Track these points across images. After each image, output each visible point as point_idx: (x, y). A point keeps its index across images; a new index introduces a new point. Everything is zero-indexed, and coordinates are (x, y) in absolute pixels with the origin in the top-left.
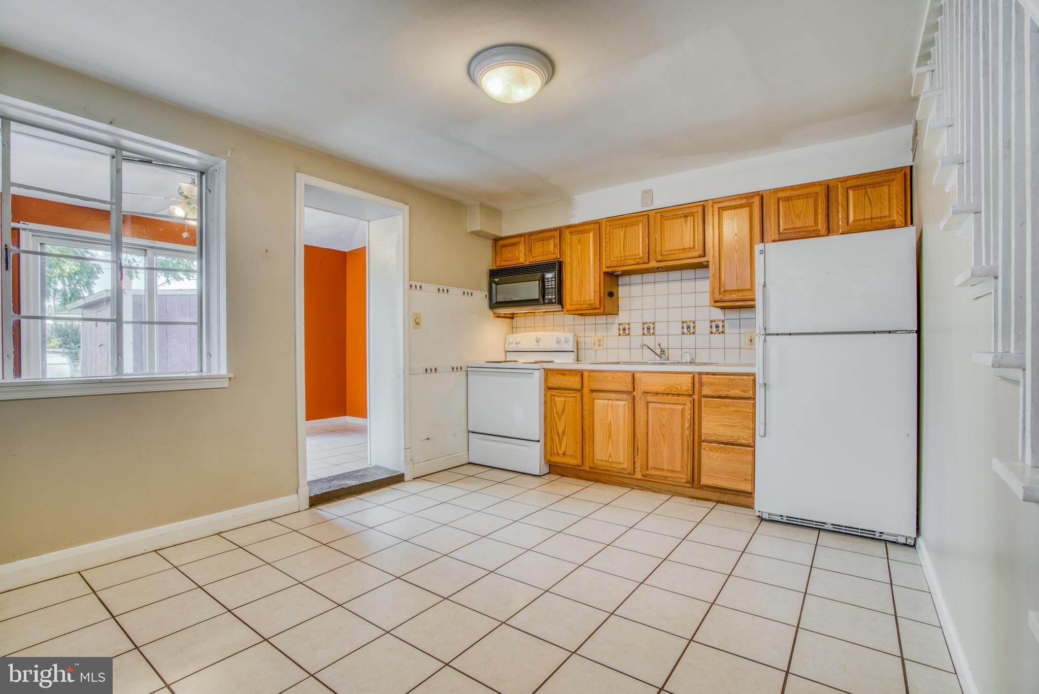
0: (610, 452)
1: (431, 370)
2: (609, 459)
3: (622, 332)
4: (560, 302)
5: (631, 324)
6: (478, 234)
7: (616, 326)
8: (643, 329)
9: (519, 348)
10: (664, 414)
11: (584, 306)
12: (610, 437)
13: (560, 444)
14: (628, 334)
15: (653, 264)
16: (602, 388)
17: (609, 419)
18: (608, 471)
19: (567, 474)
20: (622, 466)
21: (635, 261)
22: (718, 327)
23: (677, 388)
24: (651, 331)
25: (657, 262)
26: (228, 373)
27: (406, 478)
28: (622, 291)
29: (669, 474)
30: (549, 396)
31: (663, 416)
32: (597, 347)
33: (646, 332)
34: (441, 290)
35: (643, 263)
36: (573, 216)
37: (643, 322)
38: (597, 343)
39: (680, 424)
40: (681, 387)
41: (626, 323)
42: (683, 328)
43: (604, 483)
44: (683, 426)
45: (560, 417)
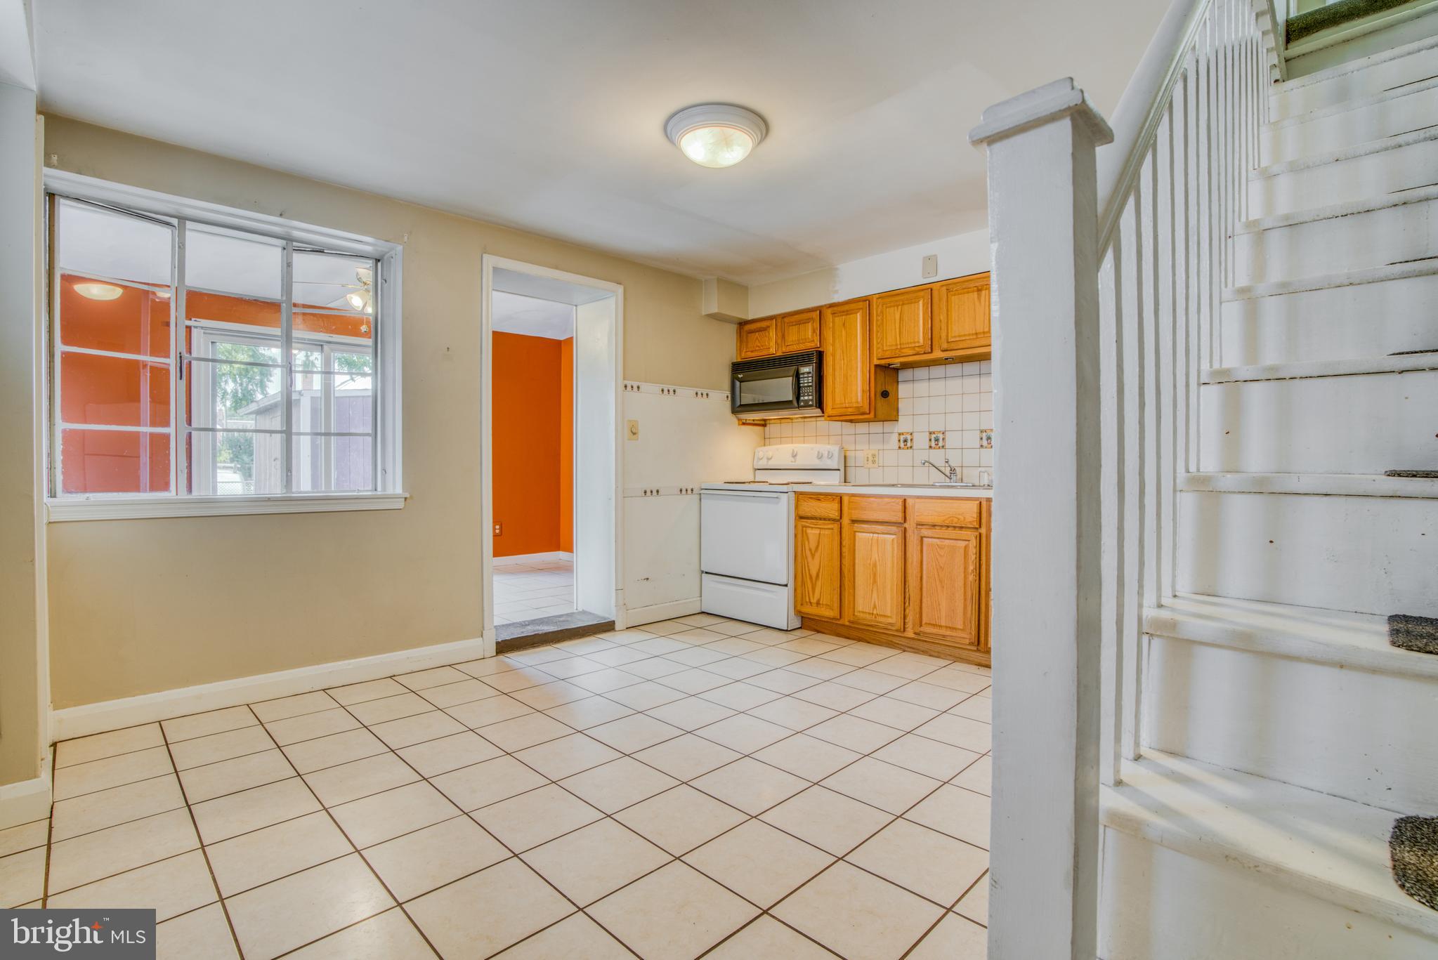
0: (875, 602)
1: (652, 492)
2: (873, 610)
3: (902, 445)
4: (820, 404)
5: (914, 434)
6: (717, 318)
7: (895, 437)
8: (930, 440)
9: (772, 464)
10: (942, 554)
11: (850, 410)
12: (875, 582)
13: (814, 589)
14: (911, 447)
15: (937, 354)
16: (864, 517)
17: (873, 559)
18: (871, 626)
19: (823, 630)
20: (890, 620)
21: (915, 349)
23: (959, 519)
24: (941, 444)
25: (943, 351)
26: (403, 492)
27: (617, 627)
28: (904, 390)
29: (948, 633)
30: (800, 528)
31: (941, 556)
32: (870, 464)
33: (933, 444)
34: (666, 392)
35: (925, 353)
36: (836, 292)
37: (931, 431)
38: (871, 459)
39: (962, 567)
40: (964, 518)
41: (908, 433)
42: (981, 439)
43: (869, 643)
44: (965, 569)
45: (813, 556)
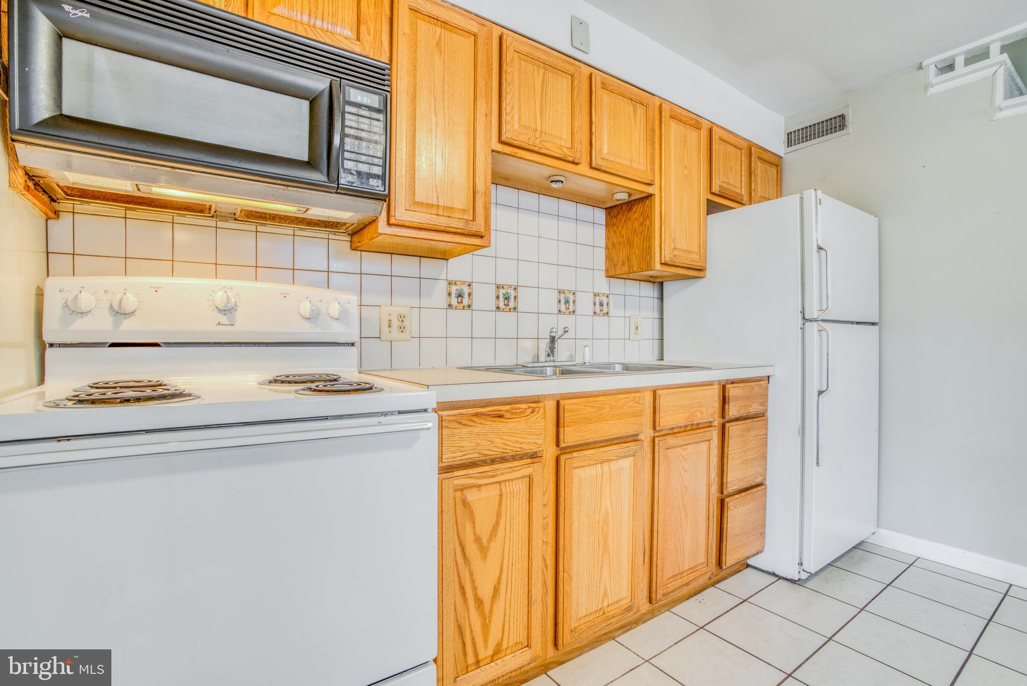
0: (605, 585)
2: (603, 601)
3: (454, 301)
5: (473, 286)
7: (442, 287)
8: (498, 297)
9: (128, 331)
10: (685, 467)
11: (447, 222)
12: (605, 548)
14: (469, 306)
15: (585, 170)
16: (590, 437)
17: (603, 510)
20: (625, 604)
21: (561, 149)
22: (602, 306)
24: (511, 304)
29: (691, 576)
30: (449, 493)
31: (684, 470)
32: (395, 334)
33: (501, 304)
35: (572, 162)
37: (497, 282)
38: (396, 323)
41: (464, 282)
42: (560, 301)
44: (708, 479)
45: (484, 550)
